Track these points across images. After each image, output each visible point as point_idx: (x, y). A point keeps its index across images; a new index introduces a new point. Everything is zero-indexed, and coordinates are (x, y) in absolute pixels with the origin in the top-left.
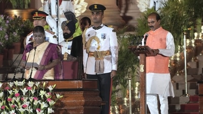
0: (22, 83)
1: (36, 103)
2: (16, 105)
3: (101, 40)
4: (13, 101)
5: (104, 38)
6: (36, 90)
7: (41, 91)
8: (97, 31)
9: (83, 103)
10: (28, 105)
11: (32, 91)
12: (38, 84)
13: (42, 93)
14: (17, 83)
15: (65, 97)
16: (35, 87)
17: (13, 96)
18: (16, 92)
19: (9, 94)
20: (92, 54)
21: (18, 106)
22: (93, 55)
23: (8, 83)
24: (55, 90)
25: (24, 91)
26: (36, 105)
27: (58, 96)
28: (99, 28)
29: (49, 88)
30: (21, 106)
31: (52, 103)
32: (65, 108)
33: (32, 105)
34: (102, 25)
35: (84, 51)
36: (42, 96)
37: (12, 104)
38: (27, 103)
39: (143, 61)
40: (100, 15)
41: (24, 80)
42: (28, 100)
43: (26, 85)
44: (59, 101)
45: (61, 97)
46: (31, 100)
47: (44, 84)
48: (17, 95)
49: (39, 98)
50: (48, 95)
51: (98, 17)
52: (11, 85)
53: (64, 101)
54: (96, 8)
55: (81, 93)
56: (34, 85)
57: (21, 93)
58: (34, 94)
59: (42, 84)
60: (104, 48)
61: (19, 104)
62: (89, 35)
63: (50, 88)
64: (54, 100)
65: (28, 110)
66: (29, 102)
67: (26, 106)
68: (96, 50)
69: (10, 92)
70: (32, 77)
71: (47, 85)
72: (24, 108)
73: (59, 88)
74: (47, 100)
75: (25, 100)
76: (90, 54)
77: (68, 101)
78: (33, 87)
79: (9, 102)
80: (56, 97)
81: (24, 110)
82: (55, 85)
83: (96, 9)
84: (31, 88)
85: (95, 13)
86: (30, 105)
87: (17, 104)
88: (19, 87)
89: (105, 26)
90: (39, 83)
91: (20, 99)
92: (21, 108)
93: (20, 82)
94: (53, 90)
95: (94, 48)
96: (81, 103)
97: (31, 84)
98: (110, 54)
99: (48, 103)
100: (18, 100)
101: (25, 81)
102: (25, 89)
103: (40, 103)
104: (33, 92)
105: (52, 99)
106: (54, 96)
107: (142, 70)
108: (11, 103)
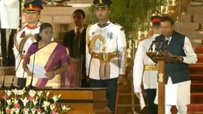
4: (12, 113)
6: (38, 100)
7: (44, 102)
11: (33, 101)
12: (40, 93)
13: (46, 104)
14: (15, 91)
15: (71, 109)
17: (12, 107)
18: (16, 102)
19: (7, 104)
20: (97, 55)
23: (6, 91)
24: (61, 101)
25: (25, 101)
27: (64, 108)
28: (105, 25)
29: (53, 98)
34: (108, 22)
36: (45, 108)
41: (24, 89)
42: (30, 112)
43: (26, 95)
45: (68, 109)
46: (33, 112)
47: (48, 94)
48: (17, 105)
49: (43, 110)
50: (52, 107)
52: (9, 93)
55: (91, 105)
56: (36, 95)
57: (20, 103)
58: (37, 104)
59: (44, 94)
62: (93, 33)
63: (55, 99)
64: (59, 113)
69: (9, 102)
70: (33, 85)
71: (51, 95)
74: (52, 112)
75: (26, 111)
78: (35, 97)
79: (7, 113)
80: (62, 109)
82: (60, 95)
84: (33, 99)
88: (18, 97)
90: (41, 92)
91: (20, 110)
93: (20, 91)
94: (57, 101)
97: (32, 93)
101: (26, 90)
102: (26, 99)
104: (35, 103)
105: (57, 111)
106: (60, 108)
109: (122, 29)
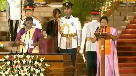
0: (22, 56)
1: (32, 70)
2: (18, 70)
6: (32, 61)
8: (68, 20)
9: (64, 70)
11: (29, 61)
12: (33, 57)
13: (36, 63)
14: (19, 56)
15: (51, 66)
17: (16, 64)
18: (19, 62)
19: (14, 63)
20: (64, 35)
21: (20, 71)
23: (13, 56)
24: (44, 61)
25: (24, 61)
27: (47, 65)
28: (69, 18)
30: (22, 71)
31: (43, 70)
32: (51, 73)
33: (29, 71)
34: (71, 16)
36: (36, 65)
37: (16, 70)
38: (26, 70)
42: (27, 68)
43: (25, 58)
44: (47, 68)
45: (49, 66)
46: (29, 68)
47: (37, 57)
48: (19, 64)
49: (34, 66)
50: (40, 65)
51: (69, 11)
52: (15, 57)
53: (50, 69)
55: (62, 64)
56: (31, 58)
57: (21, 62)
58: (31, 63)
59: (35, 57)
61: (21, 70)
63: (41, 60)
64: (44, 68)
65: (27, 74)
66: (27, 69)
67: (26, 71)
68: (67, 33)
69: (15, 62)
71: (39, 58)
72: (24, 73)
73: (47, 60)
75: (25, 67)
76: (62, 35)
77: (53, 68)
79: (13, 68)
80: (45, 66)
81: (24, 74)
82: (44, 58)
83: (67, 6)
85: (67, 8)
86: (28, 71)
88: (20, 59)
89: (73, 17)
90: (33, 56)
91: (21, 67)
92: (22, 73)
96: (62, 70)
97: (28, 57)
99: (40, 70)
101: (24, 55)
103: (35, 70)
105: (42, 67)
108: (15, 69)
109: (79, 20)
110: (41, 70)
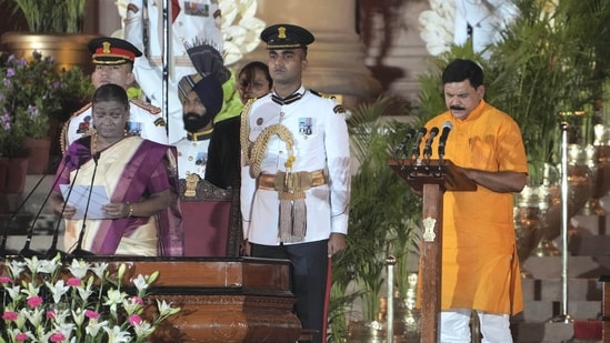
0: (50, 266)
1: (92, 328)
2: (29, 334)
3: (298, 136)
4: (20, 322)
5: (308, 130)
6: (94, 287)
7: (110, 293)
8: (285, 108)
9: (244, 333)
10: (67, 334)
11: (81, 289)
12: (100, 269)
13: (114, 297)
14: (34, 264)
15: (185, 314)
16: (91, 279)
17: (22, 304)
18: (33, 291)
19: (9, 299)
20: (270, 180)
21: (36, 336)
22: (271, 185)
23: (7, 264)
24: (156, 290)
25: (58, 289)
26: (94, 334)
27: (164, 308)
28: (292, 98)
29: (136, 282)
30: (44, 338)
31: (144, 329)
33: (80, 334)
34: (301, 91)
35: (245, 171)
36: (113, 308)
37: (17, 331)
38: (65, 329)
39: (433, 208)
40: (297, 57)
41: (58, 256)
42: (69, 319)
43: (63, 273)
44: (166, 323)
45: (174, 311)
46: (79, 320)
47: (122, 269)
48: (34, 301)
49: (105, 313)
50: (131, 305)
51: (289, 65)
52: (16, 268)
53: (182, 326)
54: (282, 35)
55: (239, 302)
56: (90, 272)
57: (45, 295)
58: (89, 299)
59: (113, 270)
60: (306, 162)
61: (41, 330)
62: (260, 122)
63: (141, 283)
64: (151, 322)
66: (71, 325)
67: (63, 337)
68: (283, 169)
69: (14, 292)
71: (131, 273)
73: (167, 284)
74: (130, 319)
75: (59, 317)
76: (262, 180)
77: (194, 325)
78: (86, 279)
79: (8, 322)
80: (158, 312)
82: (155, 275)
83: (282, 41)
84: (78, 283)
85: (279, 52)
86: (74, 333)
87: (34, 330)
88: (41, 276)
89: (309, 95)
90: (105, 265)
91: (44, 315)
93: (45, 262)
94: (147, 291)
95: (274, 161)
96: (235, 331)
97: (78, 268)
98: (327, 181)
99: (132, 330)
100: (36, 317)
101: (63, 260)
102: (60, 283)
103: (106, 329)
104: (85, 294)
105: (144, 317)
106: (153, 308)
107: (429, 234)
108: (14, 326)
109: (338, 109)
110: (138, 329)
